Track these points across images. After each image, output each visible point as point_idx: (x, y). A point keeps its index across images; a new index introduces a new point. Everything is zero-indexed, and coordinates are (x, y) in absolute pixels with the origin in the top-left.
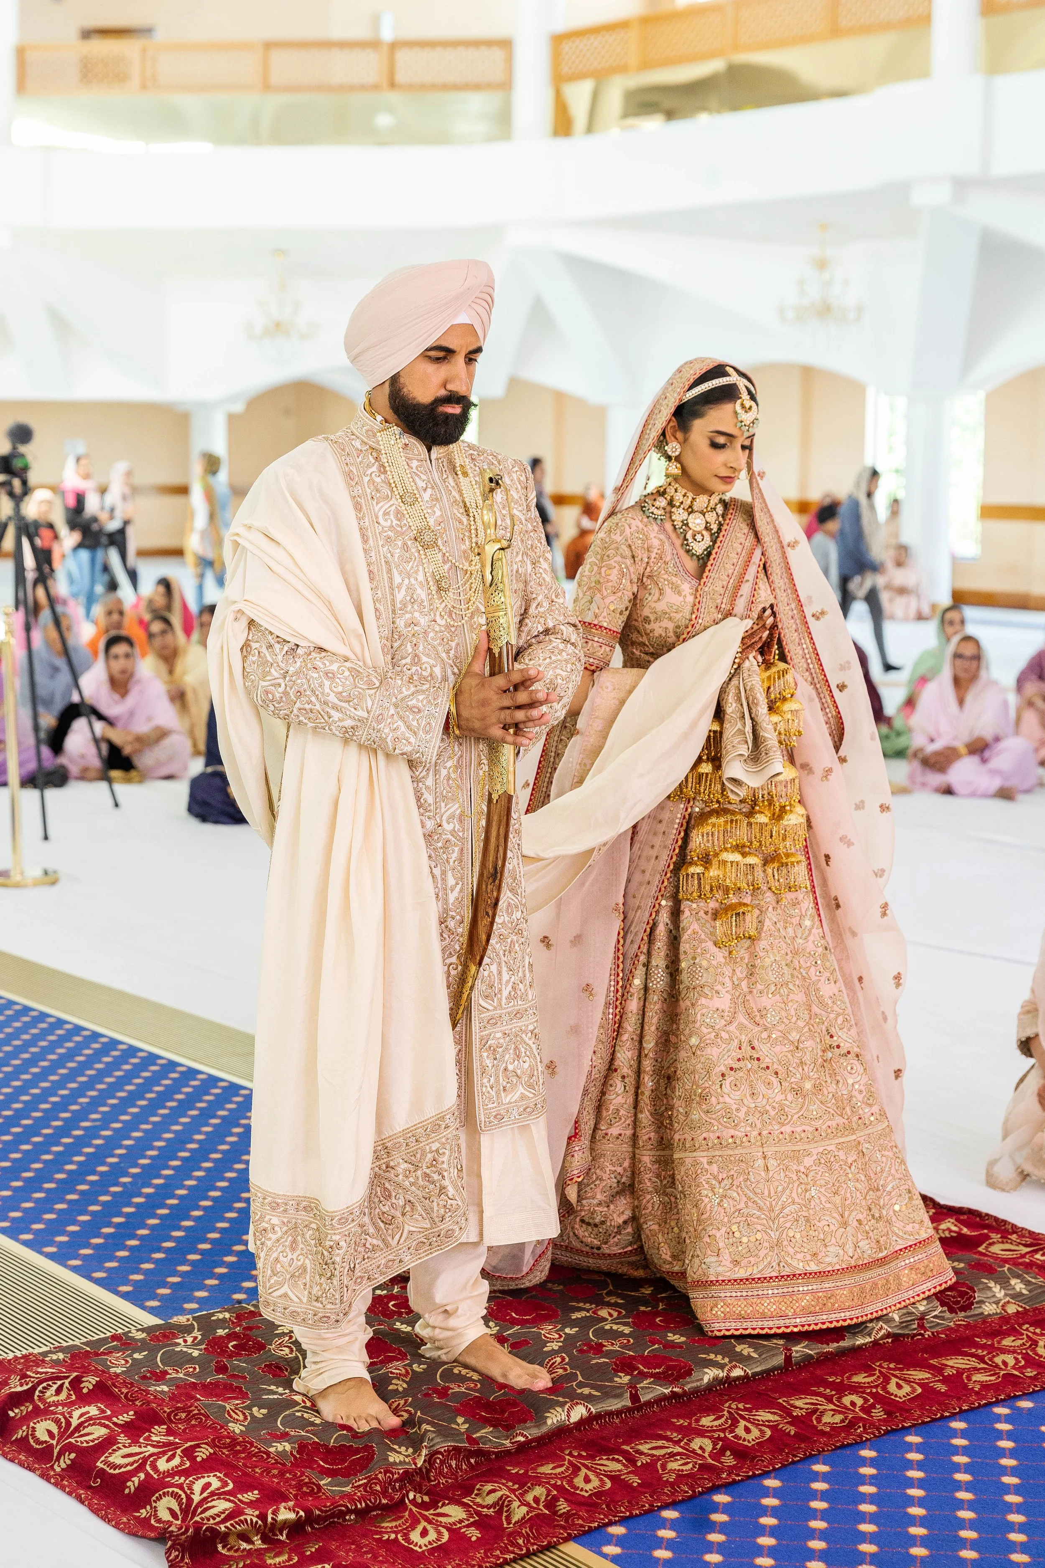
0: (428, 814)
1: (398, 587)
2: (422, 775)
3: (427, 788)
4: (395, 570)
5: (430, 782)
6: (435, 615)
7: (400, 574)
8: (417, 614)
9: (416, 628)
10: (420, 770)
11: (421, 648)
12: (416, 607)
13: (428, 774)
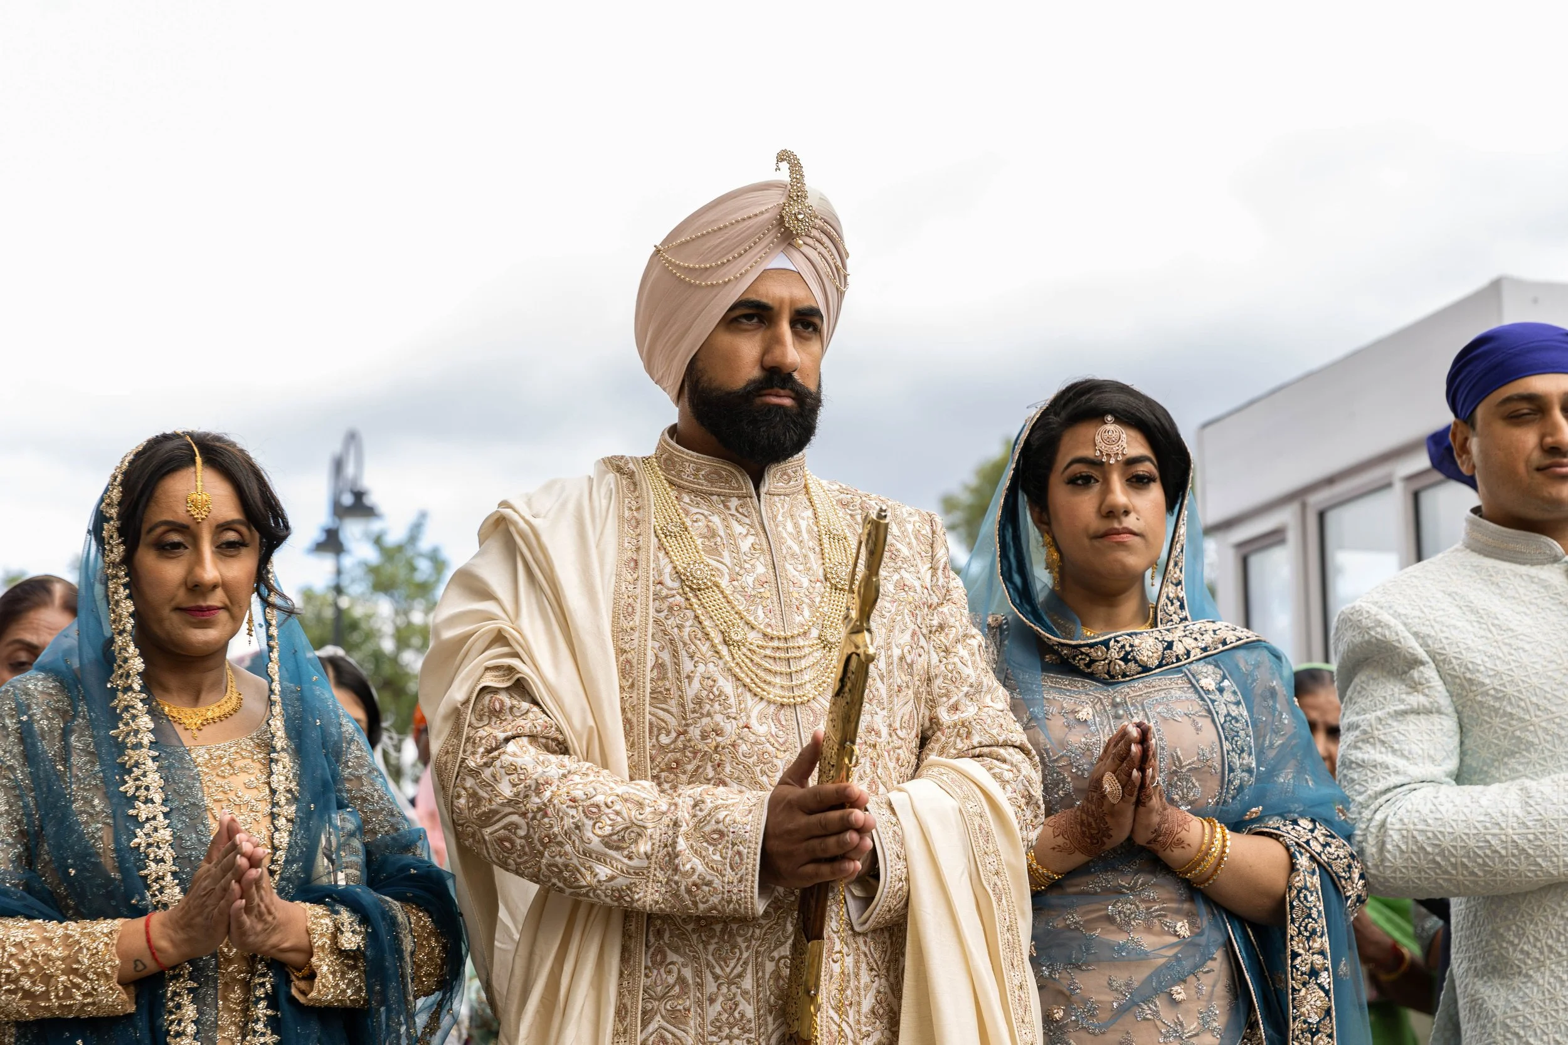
0: (747, 1035)
1: (688, 677)
2: (736, 972)
3: (745, 993)
4: (684, 653)
5: (748, 983)
6: (749, 717)
7: (692, 657)
8: (718, 718)
9: (719, 739)
10: (732, 965)
11: (728, 769)
12: (717, 706)
13: (745, 970)
